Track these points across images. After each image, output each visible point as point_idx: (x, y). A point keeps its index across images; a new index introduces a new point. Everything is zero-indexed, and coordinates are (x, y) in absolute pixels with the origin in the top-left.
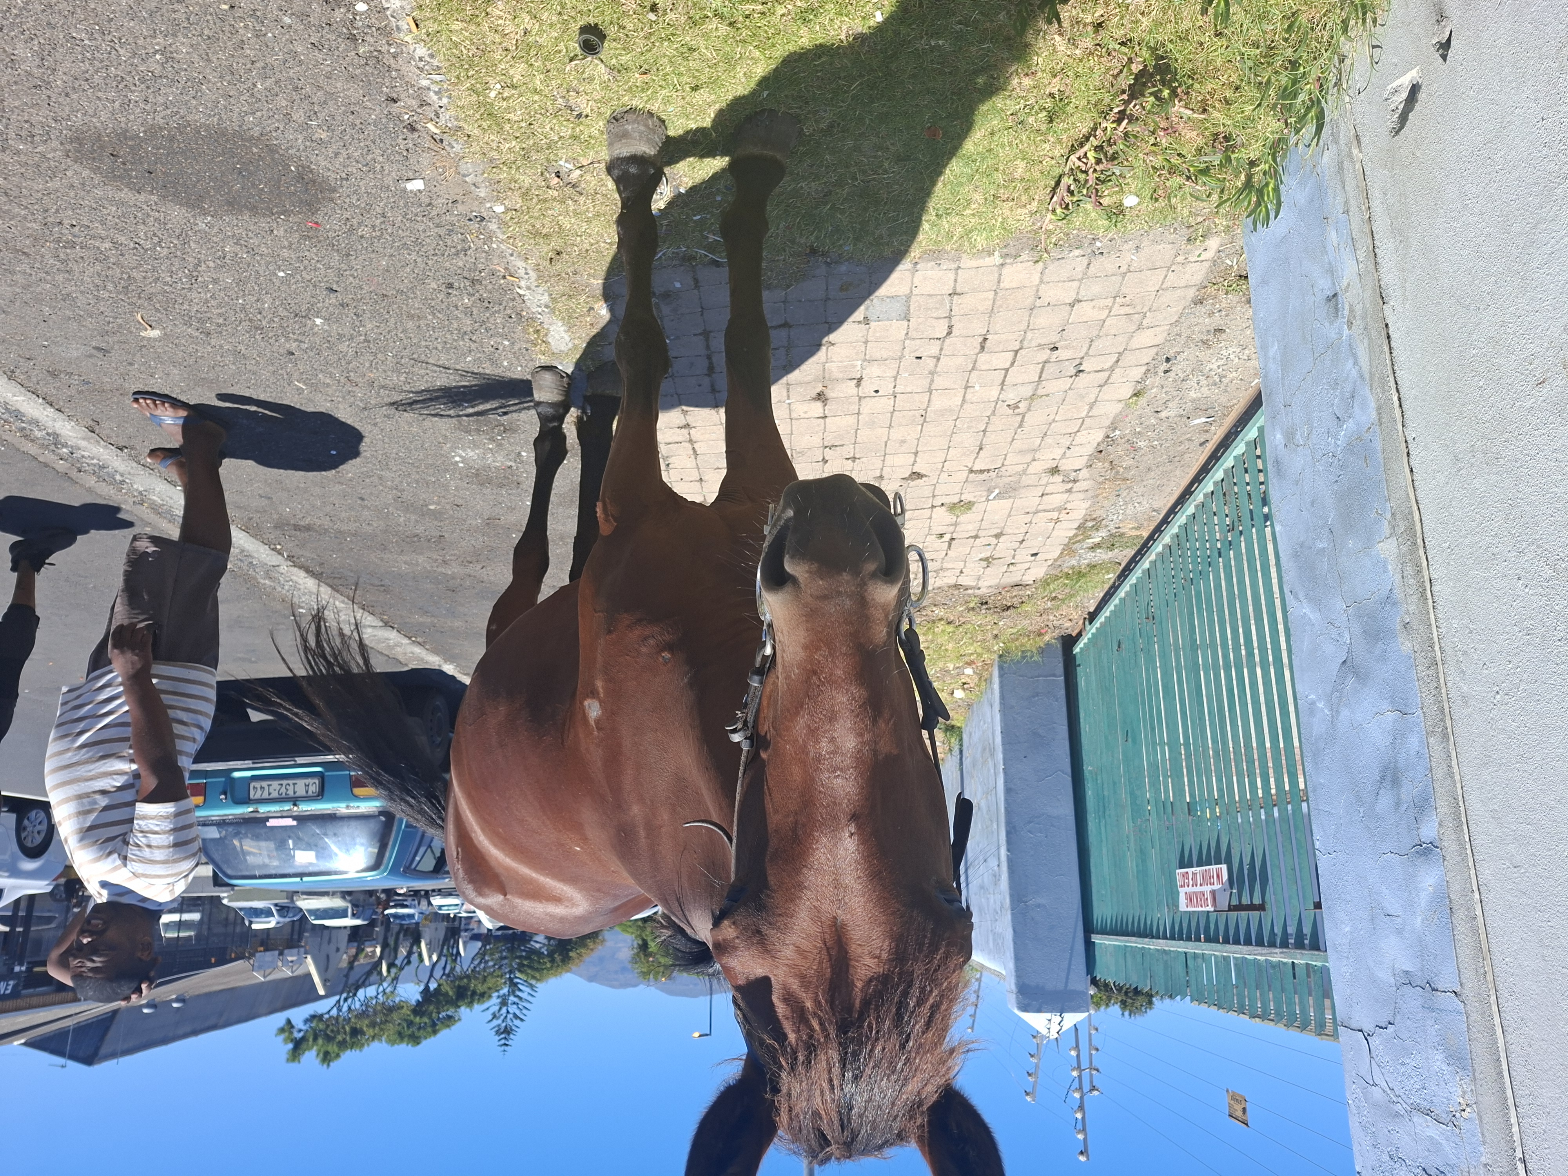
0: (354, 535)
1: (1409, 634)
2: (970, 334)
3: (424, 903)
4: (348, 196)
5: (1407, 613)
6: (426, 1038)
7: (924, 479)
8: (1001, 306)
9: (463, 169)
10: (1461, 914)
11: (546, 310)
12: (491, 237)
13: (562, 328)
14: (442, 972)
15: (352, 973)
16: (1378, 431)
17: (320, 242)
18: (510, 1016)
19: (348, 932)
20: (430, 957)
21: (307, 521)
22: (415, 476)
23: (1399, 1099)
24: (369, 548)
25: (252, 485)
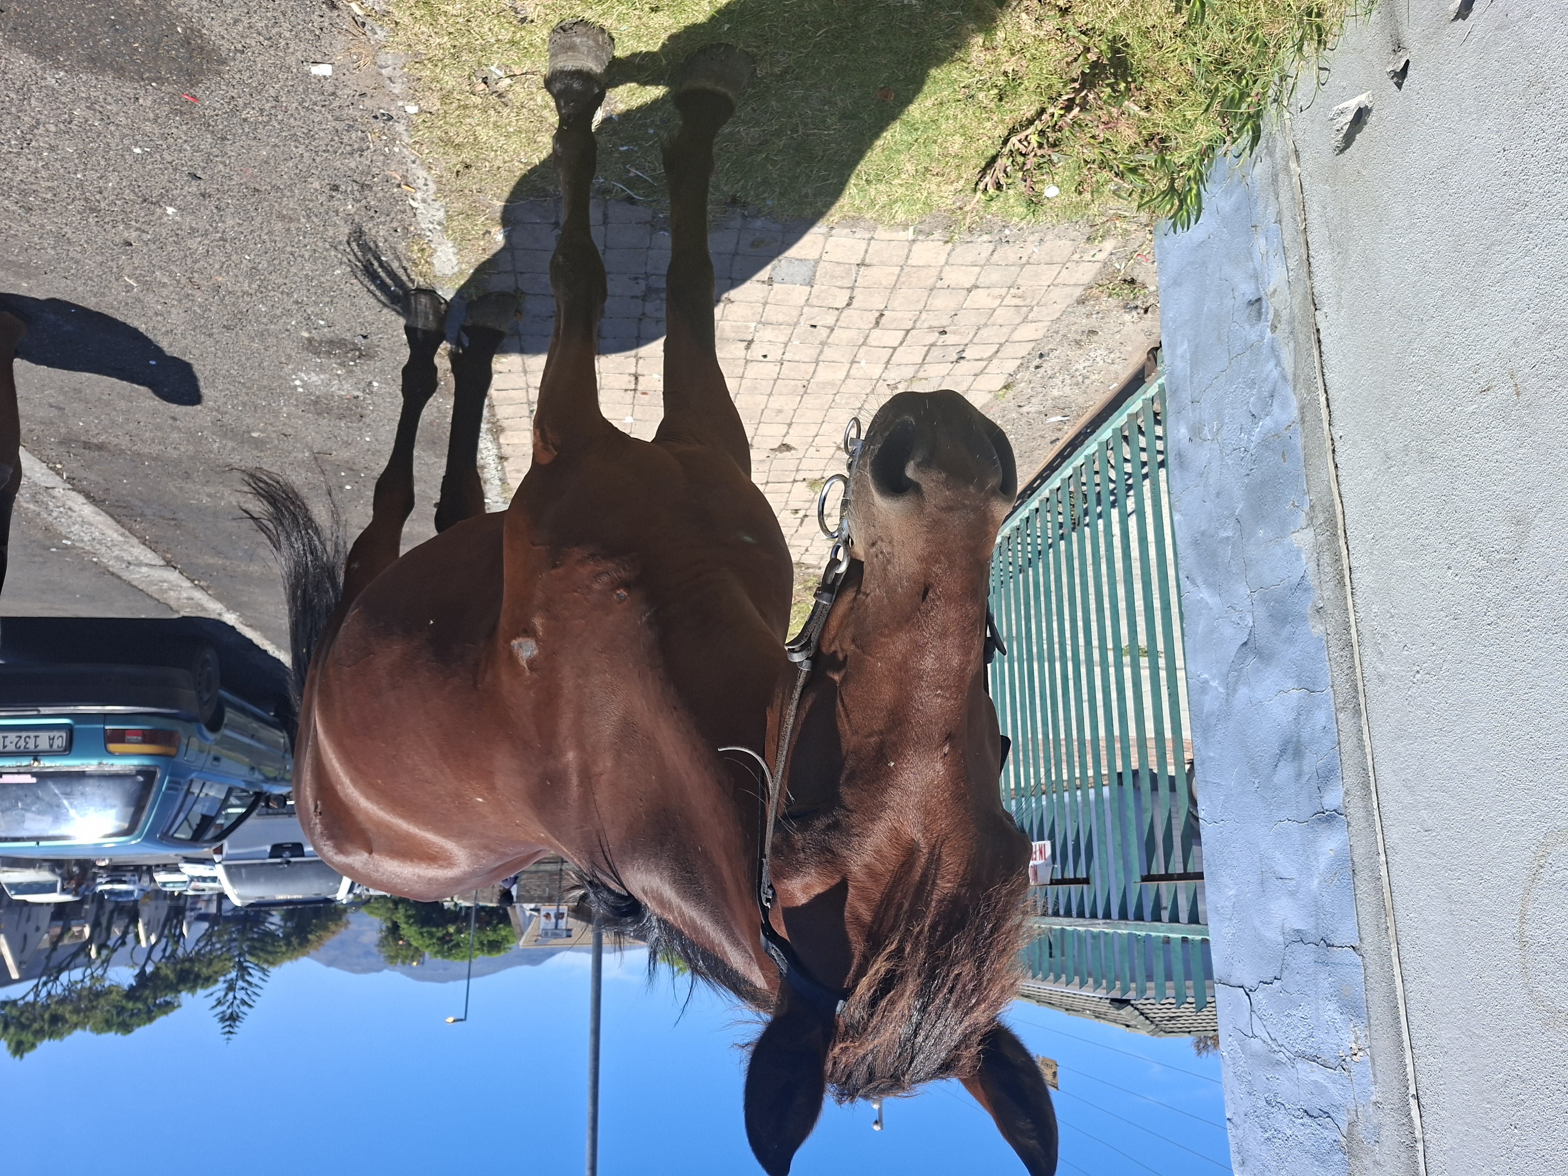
0: (156, 459)
1: (1321, 617)
2: (869, 308)
3: (146, 879)
4: (240, 71)
5: (1322, 598)
6: (139, 1025)
7: (793, 452)
8: (904, 283)
9: (382, 59)
10: (1364, 875)
11: (438, 228)
12: (394, 140)
13: (452, 250)
14: (161, 955)
15: (55, 955)
16: (1300, 430)
17: (193, 119)
18: (237, 1002)
19: (51, 910)
20: (148, 938)
21: (102, 438)
22: (243, 398)
23: (1282, 1048)
24: (169, 475)
25: (42, 392)
